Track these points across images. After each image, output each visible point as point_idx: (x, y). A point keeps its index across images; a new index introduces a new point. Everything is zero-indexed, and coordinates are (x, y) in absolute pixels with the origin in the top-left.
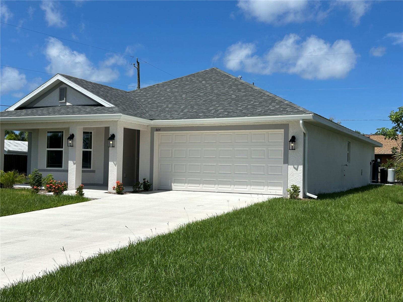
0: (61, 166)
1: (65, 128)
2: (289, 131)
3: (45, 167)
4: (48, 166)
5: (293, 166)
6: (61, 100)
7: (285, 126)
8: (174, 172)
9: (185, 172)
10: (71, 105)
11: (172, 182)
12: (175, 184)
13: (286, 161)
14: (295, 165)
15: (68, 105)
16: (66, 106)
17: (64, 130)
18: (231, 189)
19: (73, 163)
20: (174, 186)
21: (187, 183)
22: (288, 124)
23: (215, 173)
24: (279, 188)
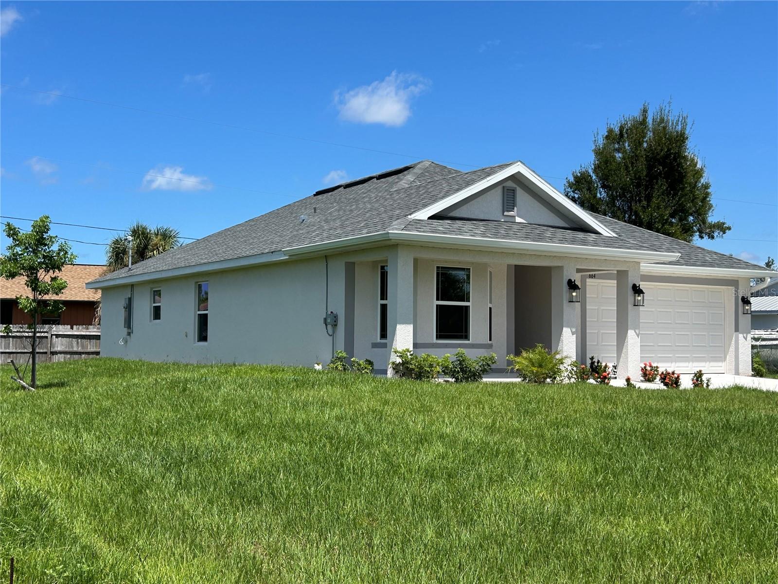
0: (466, 337)
1: (473, 263)
2: (739, 290)
3: (433, 339)
6: (507, 211)
10: (525, 222)
14: (744, 333)
15: (519, 222)
16: (515, 222)
17: (471, 267)
19: (572, 331)
22: (738, 281)
23: (653, 346)
24: (720, 364)
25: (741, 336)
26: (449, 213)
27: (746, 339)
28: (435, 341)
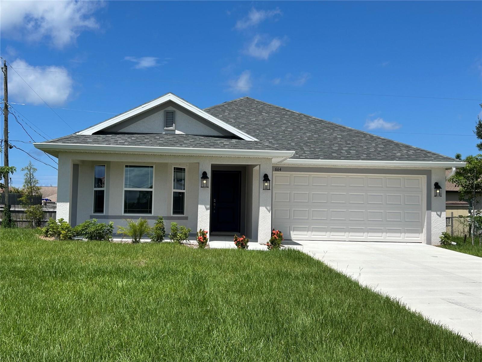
1: (155, 163)
2: (432, 178)
3: (122, 213)
4: (125, 212)
5: (435, 213)
6: (167, 127)
7: (427, 172)
8: (293, 219)
9: (308, 219)
11: (291, 230)
12: (295, 233)
13: (429, 208)
14: (438, 212)
15: (178, 134)
16: (175, 134)
17: (154, 165)
18: (364, 237)
19: (206, 208)
20: (294, 235)
21: (310, 231)
22: (431, 170)
23: (345, 220)
24: (417, 235)
25: (434, 214)
26: (119, 130)
27: (440, 216)
28: (123, 214)
